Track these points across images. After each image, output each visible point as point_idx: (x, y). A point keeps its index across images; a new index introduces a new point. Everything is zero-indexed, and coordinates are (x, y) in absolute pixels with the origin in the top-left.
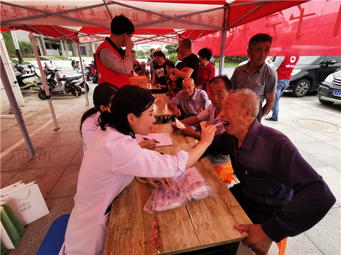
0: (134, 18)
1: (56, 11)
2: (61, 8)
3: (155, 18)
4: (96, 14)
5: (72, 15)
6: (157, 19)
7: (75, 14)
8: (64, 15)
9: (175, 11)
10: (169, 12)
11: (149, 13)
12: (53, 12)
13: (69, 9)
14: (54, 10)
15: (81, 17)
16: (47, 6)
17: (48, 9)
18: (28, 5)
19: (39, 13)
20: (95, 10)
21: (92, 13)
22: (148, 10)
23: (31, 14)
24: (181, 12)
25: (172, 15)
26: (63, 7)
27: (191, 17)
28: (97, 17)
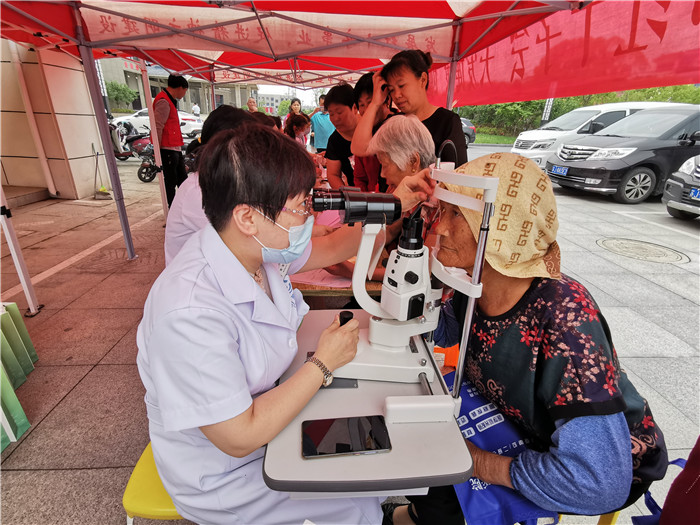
0: (303, 38)
1: (186, 27)
2: (195, 23)
3: (336, 40)
4: (245, 32)
5: (210, 34)
6: (340, 41)
7: (213, 32)
8: (198, 33)
9: (370, 29)
10: (359, 29)
11: (328, 31)
12: (182, 28)
13: (206, 24)
14: (184, 26)
15: (222, 36)
16: (174, 20)
17: (175, 23)
18: (147, 16)
19: (162, 30)
20: (244, 25)
21: (240, 31)
22: (325, 26)
23: (150, 31)
24: (380, 30)
25: (364, 34)
26: (197, 21)
27: (397, 38)
28: (245, 36)
